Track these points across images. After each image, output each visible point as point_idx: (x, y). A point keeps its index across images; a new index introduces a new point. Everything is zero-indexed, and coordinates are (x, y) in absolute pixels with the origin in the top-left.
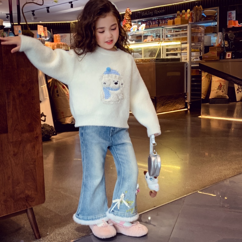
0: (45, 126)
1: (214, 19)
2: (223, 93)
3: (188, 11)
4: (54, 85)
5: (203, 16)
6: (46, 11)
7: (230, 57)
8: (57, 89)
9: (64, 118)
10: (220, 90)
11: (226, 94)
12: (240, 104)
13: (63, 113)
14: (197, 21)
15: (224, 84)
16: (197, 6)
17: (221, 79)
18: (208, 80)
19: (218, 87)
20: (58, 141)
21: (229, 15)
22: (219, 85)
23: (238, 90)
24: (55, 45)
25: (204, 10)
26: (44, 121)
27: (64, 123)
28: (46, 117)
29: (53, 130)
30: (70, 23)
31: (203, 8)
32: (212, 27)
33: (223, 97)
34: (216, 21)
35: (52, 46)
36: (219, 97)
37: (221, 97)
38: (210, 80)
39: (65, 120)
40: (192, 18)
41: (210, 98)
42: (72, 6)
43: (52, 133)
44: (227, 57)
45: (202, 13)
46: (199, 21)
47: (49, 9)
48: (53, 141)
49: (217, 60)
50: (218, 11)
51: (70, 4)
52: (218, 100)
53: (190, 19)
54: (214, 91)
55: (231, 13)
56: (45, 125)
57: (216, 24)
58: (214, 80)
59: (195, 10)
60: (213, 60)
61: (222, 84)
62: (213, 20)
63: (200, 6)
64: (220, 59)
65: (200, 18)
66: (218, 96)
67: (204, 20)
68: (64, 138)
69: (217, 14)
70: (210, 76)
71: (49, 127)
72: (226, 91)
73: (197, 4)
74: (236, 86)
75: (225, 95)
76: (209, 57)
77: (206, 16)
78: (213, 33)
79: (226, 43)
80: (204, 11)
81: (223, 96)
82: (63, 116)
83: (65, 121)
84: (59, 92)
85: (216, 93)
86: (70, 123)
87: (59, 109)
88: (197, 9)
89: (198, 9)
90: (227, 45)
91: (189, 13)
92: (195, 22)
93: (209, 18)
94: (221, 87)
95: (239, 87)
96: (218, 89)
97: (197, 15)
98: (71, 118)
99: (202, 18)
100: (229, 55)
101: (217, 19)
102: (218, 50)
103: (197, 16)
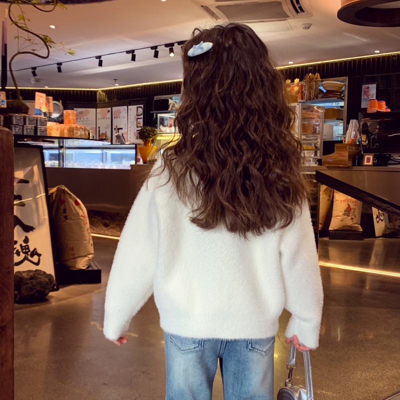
0: (38, 274)
1: (338, 96)
2: (353, 222)
3: (297, 81)
4: (60, 199)
5: (320, 90)
6: (57, 70)
7: (371, 163)
8: (65, 206)
9: (74, 258)
10: (349, 216)
11: (358, 224)
12: (381, 241)
13: (72, 249)
14: (310, 99)
15: (355, 207)
16: (310, 74)
17: (350, 197)
18: (327, 198)
19: (345, 211)
20: (60, 302)
21: (365, 91)
22: (347, 208)
23: (377, 217)
24: (66, 129)
25: (322, 81)
26: (37, 264)
27: (73, 269)
28: (41, 257)
29: (51, 282)
30: (97, 91)
31: (321, 78)
32: (335, 109)
33: (353, 229)
34: (342, 99)
35: (59, 130)
36: (346, 228)
37: (349, 228)
38: (331, 198)
39: (76, 263)
40: (302, 92)
41: (330, 229)
42: (100, 64)
43: (49, 288)
44: (366, 163)
45: (319, 86)
46: (314, 99)
47: (62, 67)
48: (50, 303)
49: (348, 167)
50: (347, 83)
51: (98, 60)
52: (344, 234)
53: (299, 95)
54: (337, 217)
55: (368, 87)
56: (37, 272)
57: (343, 105)
58: (337, 199)
59: (308, 80)
60: (342, 166)
61: (352, 206)
62: (338, 98)
63: (317, 74)
64: (354, 165)
65: (316, 93)
66: (343, 227)
67: (322, 98)
68: (71, 298)
69: (344, 88)
70: (331, 191)
71: (45, 275)
72: (358, 218)
73: (310, 71)
74: (375, 211)
75: (356, 225)
76: (334, 161)
77: (325, 91)
78: (337, 119)
79: (364, 138)
80: (324, 82)
81: (354, 226)
82: (73, 255)
83: (75, 265)
84: (67, 211)
85: (341, 221)
86: (84, 268)
87: (66, 242)
88: (311, 80)
89: (313, 79)
90: (365, 142)
91: (298, 86)
92: (306, 100)
93: (330, 94)
94: (350, 210)
95: (379, 213)
96: (344, 214)
97: (310, 88)
98: (87, 258)
99: (320, 94)
100: (369, 159)
101: (343, 96)
102: (350, 150)
103: (312, 91)
